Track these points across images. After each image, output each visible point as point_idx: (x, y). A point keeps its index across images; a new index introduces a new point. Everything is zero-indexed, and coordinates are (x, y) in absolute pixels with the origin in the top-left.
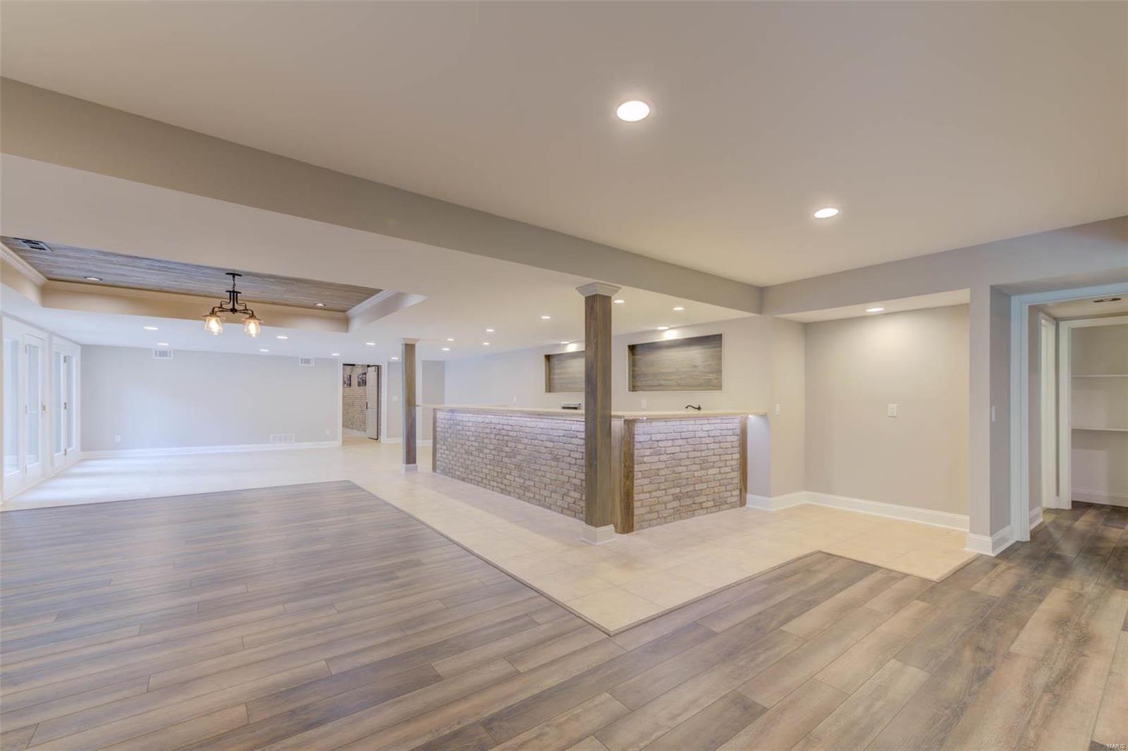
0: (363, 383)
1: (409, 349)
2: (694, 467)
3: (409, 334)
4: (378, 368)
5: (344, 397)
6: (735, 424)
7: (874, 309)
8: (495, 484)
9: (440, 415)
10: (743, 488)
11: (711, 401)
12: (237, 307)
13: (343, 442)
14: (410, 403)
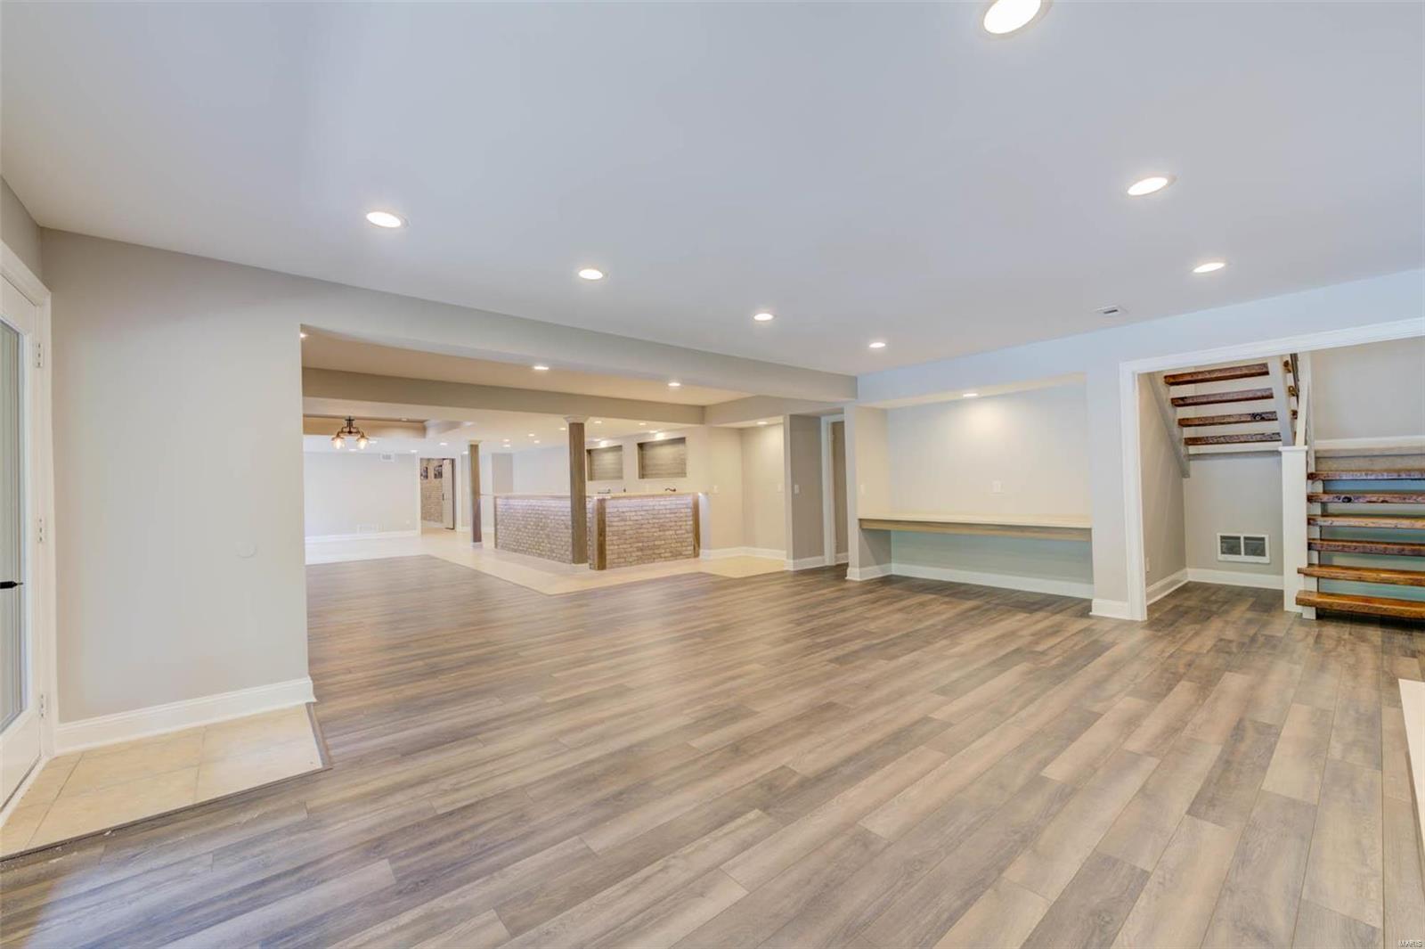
0: (439, 475)
1: (474, 448)
2: (654, 530)
3: (475, 438)
4: (453, 461)
5: (422, 489)
6: (689, 500)
7: (761, 423)
8: (534, 551)
9: (499, 502)
10: (696, 545)
11: (682, 485)
12: (352, 430)
13: (422, 533)
14: (476, 492)
